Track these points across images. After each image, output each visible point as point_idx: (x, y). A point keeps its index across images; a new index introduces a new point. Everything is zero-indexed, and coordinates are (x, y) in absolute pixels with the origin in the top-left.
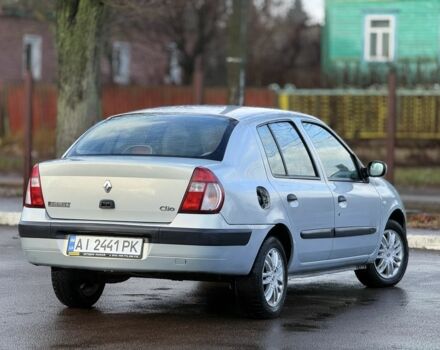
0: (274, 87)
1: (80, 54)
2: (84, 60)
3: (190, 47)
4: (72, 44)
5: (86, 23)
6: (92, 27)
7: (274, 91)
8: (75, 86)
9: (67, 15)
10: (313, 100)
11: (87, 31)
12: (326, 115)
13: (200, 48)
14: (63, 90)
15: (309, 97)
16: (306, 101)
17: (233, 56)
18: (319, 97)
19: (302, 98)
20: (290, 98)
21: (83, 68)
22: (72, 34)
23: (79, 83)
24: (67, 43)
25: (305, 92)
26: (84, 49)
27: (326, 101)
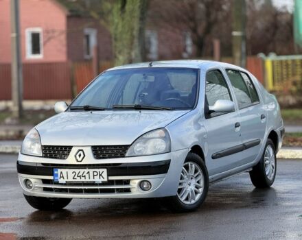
0: (261, 55)
1: (129, 33)
2: (132, 37)
3: (200, 30)
4: (123, 26)
5: (132, 11)
6: (137, 13)
7: (261, 58)
8: (126, 56)
9: (119, 6)
10: (290, 63)
11: (134, 17)
12: (299, 73)
13: (208, 30)
14: (118, 59)
15: (286, 61)
16: (284, 64)
17: (236, 30)
18: (294, 61)
19: (281, 62)
20: (273, 62)
21: (132, 43)
22: (123, 19)
23: (129, 53)
24: (120, 26)
25: (283, 58)
26: (132, 29)
27: (299, 63)
